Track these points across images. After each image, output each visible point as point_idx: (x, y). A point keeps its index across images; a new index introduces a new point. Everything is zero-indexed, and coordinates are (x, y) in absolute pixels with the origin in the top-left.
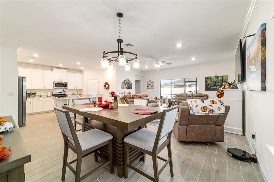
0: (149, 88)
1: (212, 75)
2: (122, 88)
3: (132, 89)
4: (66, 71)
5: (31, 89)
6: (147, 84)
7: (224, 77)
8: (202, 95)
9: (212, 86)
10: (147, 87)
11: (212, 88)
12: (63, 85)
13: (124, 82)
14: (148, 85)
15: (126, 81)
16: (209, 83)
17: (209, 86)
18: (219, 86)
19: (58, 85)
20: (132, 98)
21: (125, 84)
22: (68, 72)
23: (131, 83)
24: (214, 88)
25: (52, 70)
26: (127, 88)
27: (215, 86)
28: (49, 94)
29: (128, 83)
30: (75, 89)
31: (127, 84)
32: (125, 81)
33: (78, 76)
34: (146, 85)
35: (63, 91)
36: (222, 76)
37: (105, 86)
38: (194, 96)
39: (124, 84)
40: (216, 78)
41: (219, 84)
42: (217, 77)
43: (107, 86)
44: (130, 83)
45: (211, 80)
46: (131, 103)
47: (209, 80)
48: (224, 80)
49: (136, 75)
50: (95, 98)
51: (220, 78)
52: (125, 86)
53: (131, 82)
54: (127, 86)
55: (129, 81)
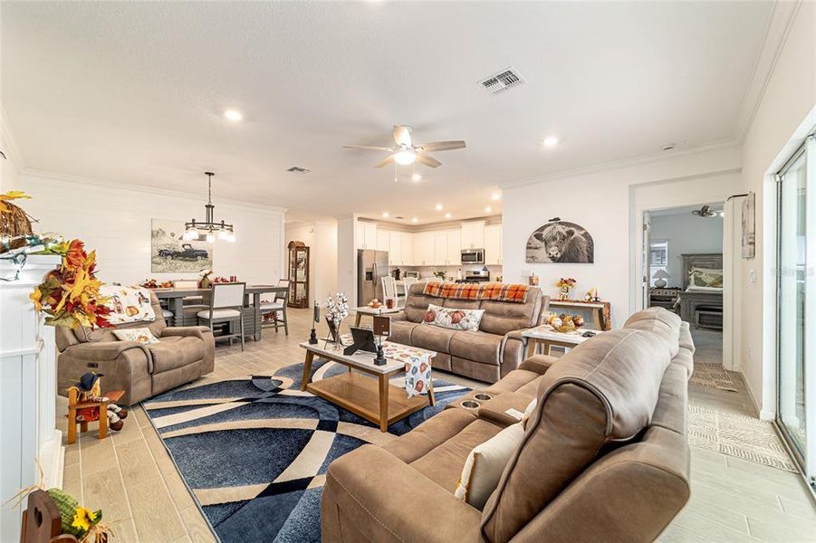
2: (531, 259)
3: (591, 261)
4: (482, 224)
5: (439, 265)
12: (474, 257)
13: (538, 236)
15: (549, 229)
19: (467, 257)
21: (543, 244)
22: (486, 224)
23: (586, 235)
25: (461, 227)
29: (564, 238)
31: (554, 243)
32: (542, 229)
39: (537, 242)
44: (577, 234)
52: (542, 254)
53: (582, 229)
54: (554, 251)
55: (567, 229)
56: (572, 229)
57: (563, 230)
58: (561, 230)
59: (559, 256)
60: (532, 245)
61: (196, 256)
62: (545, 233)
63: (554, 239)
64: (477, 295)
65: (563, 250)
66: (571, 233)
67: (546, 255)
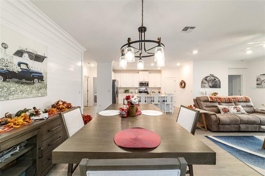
0: (260, 88)
2: (203, 87)
3: (220, 88)
4: (148, 72)
5: (126, 87)
6: (257, 80)
10: (257, 84)
12: (145, 84)
13: (206, 80)
14: (259, 82)
15: (209, 77)
19: (142, 84)
20: (211, 102)
21: (207, 82)
22: (149, 73)
23: (219, 80)
25: (139, 73)
26: (210, 87)
28: (137, 91)
30: (155, 87)
31: (210, 82)
32: (207, 77)
33: (157, 75)
34: (256, 83)
35: (146, 89)
37: (181, 84)
39: (205, 81)
43: (183, 84)
44: (217, 80)
46: (206, 108)
49: (229, 68)
50: (165, 97)
52: (207, 85)
53: (218, 78)
54: (210, 84)
55: (214, 78)
56: (215, 78)
57: (213, 78)
58: (212, 78)
59: (212, 86)
60: (204, 82)
61: (33, 78)
62: (208, 79)
63: (210, 81)
64: (233, 100)
65: (213, 84)
66: (215, 79)
67: (208, 86)
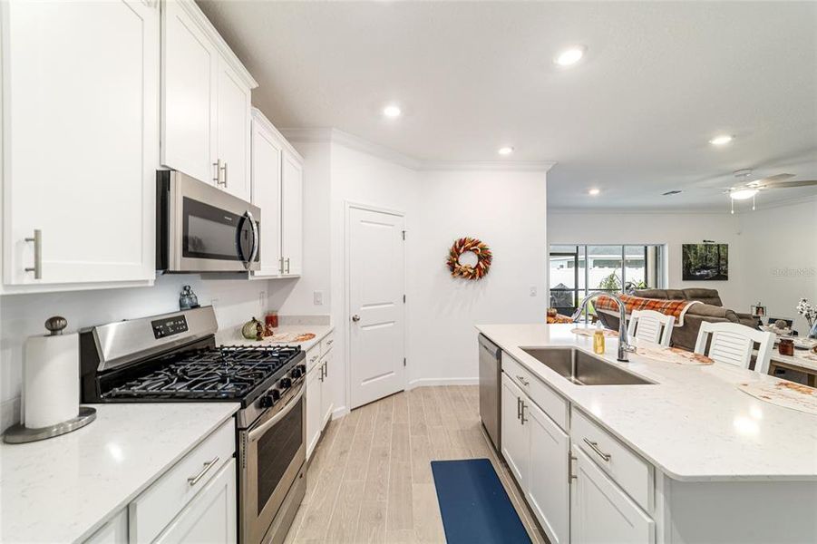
1: (699, 242)
7: (721, 249)
8: (708, 293)
9: (699, 270)
11: (698, 274)
16: (692, 260)
17: (693, 268)
18: (712, 268)
24: (702, 273)
27: (704, 268)
36: (718, 245)
38: (687, 294)
40: (706, 250)
41: (712, 264)
42: (708, 246)
45: (696, 253)
47: (693, 252)
48: (722, 254)
51: (714, 250)
